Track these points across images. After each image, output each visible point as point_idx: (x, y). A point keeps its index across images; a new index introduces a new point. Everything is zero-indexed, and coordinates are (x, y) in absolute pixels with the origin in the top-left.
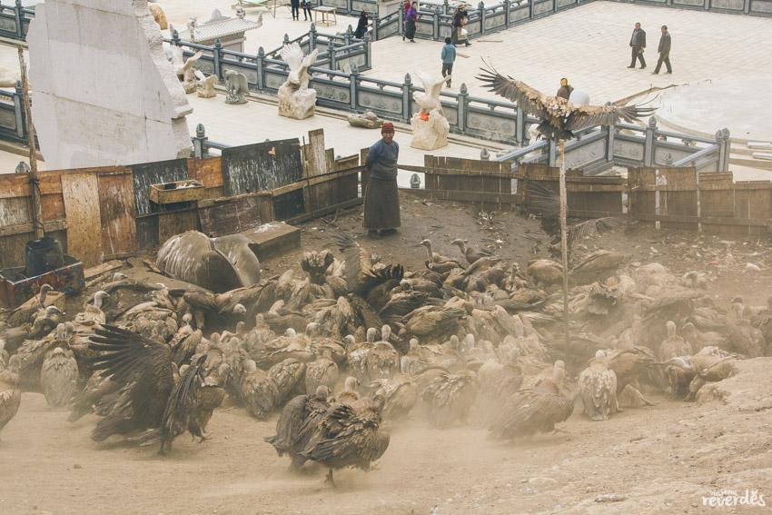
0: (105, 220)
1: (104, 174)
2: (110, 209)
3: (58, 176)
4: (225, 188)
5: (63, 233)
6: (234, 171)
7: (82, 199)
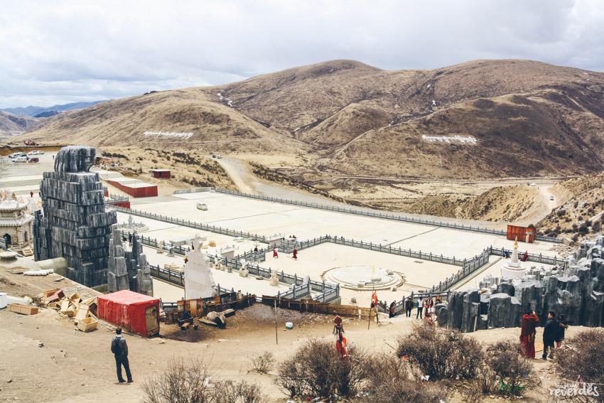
0: (198, 309)
1: (197, 300)
2: (198, 307)
3: (189, 301)
4: (221, 302)
5: (190, 312)
6: (222, 299)
7: (193, 305)
